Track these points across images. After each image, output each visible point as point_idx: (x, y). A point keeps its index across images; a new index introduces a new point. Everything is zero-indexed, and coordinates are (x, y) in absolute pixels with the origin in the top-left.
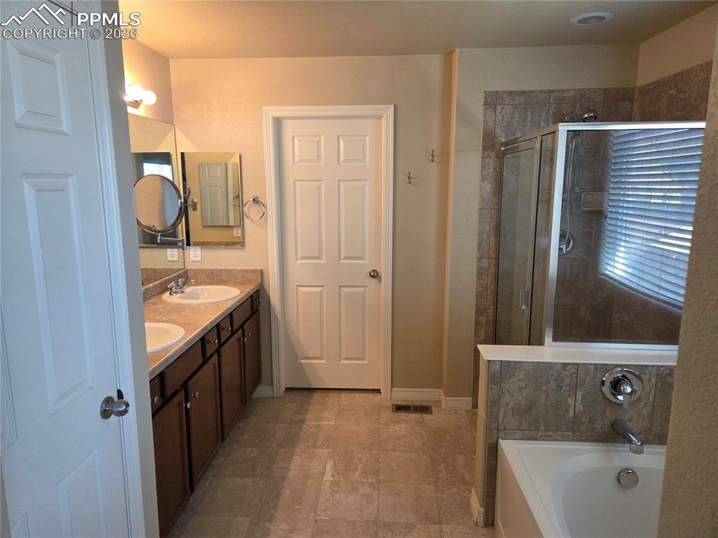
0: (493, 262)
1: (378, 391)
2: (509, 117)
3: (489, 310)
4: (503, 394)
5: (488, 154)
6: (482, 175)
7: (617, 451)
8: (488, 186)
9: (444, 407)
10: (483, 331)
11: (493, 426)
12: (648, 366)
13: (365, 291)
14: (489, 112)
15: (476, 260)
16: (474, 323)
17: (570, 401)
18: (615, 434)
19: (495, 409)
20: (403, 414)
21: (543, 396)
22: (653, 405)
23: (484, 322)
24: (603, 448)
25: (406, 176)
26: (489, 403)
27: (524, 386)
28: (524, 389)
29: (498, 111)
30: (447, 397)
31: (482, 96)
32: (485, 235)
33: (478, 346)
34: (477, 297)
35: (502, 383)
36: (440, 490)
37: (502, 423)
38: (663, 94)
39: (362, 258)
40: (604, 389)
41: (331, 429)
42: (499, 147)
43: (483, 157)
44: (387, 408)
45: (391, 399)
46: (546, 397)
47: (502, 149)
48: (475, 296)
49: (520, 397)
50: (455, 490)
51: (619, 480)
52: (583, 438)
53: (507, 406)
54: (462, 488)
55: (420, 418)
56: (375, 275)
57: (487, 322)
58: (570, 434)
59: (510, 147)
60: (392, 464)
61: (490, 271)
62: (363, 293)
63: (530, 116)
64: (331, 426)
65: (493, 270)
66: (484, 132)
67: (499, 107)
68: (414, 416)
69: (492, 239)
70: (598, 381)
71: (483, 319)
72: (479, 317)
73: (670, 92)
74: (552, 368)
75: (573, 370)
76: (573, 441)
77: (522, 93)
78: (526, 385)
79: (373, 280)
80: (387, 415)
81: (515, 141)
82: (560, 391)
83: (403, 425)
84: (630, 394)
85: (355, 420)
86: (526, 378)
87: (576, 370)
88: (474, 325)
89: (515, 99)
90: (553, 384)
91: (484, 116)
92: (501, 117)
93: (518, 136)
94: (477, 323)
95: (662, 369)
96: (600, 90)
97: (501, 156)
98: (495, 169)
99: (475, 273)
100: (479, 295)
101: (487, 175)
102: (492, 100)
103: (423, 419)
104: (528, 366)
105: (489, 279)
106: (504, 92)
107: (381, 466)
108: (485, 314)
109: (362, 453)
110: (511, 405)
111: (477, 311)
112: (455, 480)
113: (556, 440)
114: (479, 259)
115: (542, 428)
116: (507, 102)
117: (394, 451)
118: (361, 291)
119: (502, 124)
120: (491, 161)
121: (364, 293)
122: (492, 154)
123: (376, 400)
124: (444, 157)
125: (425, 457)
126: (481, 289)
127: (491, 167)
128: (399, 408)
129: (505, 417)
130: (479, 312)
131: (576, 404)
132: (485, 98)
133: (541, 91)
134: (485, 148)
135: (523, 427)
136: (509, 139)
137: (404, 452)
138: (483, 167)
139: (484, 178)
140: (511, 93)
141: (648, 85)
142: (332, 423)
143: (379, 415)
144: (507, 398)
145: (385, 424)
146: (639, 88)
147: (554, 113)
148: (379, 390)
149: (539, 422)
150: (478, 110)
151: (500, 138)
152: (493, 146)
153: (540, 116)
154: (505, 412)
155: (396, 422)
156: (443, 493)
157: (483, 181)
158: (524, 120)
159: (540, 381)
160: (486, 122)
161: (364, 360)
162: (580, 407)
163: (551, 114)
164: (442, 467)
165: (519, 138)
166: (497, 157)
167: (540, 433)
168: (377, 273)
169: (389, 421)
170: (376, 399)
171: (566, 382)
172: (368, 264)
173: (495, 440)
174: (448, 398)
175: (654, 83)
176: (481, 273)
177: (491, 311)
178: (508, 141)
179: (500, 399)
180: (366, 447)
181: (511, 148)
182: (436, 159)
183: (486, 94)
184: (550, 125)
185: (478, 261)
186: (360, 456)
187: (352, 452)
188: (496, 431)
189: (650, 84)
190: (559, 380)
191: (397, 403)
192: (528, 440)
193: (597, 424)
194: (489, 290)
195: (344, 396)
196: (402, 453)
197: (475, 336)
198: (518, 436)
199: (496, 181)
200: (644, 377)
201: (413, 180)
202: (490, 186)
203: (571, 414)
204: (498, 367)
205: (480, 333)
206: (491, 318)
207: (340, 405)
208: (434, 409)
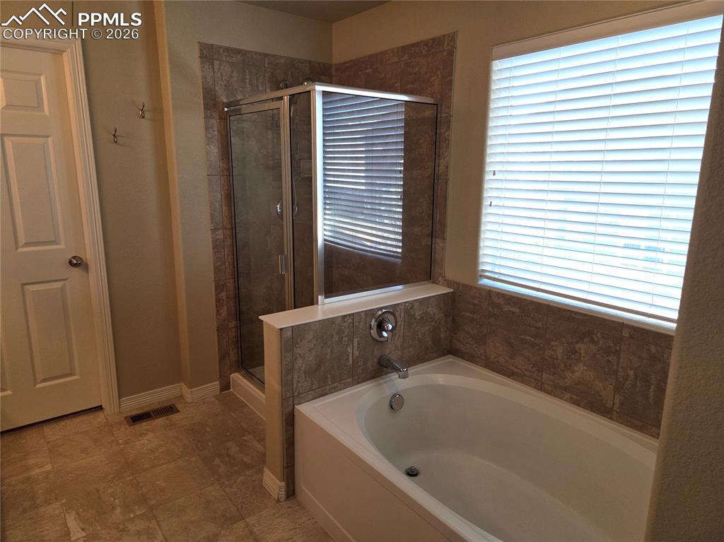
0: (228, 232)
1: (100, 408)
2: (228, 75)
3: (228, 284)
4: (296, 359)
5: (211, 114)
6: (206, 136)
7: (385, 382)
8: (215, 150)
9: (189, 400)
10: (225, 308)
11: (289, 394)
12: (398, 304)
13: (64, 284)
14: (207, 66)
15: (210, 232)
16: (214, 300)
17: (350, 350)
18: (382, 368)
19: (290, 377)
20: (144, 424)
21: (329, 350)
22: (403, 336)
23: (225, 298)
24: (375, 383)
25: (111, 133)
26: (284, 372)
27: (313, 346)
28: (313, 349)
29: (216, 67)
30: (191, 388)
31: (197, 47)
32: (217, 204)
33: (260, 317)
34: (215, 272)
35: (295, 349)
36: (226, 486)
37: (296, 388)
38: (360, 73)
39: (54, 242)
40: (372, 331)
41: (51, 476)
42: (221, 108)
43: (206, 117)
44: (120, 424)
45: (120, 412)
46: (331, 351)
47: (226, 109)
48: (213, 272)
49: (311, 359)
50: (241, 478)
51: (392, 407)
52: (360, 380)
53: (300, 370)
54: (247, 473)
55: (167, 421)
56: (77, 263)
57: (228, 297)
58: (351, 380)
59: (232, 108)
60: (158, 483)
61: (225, 243)
62: (61, 287)
63: (248, 77)
64: (49, 472)
65: (229, 242)
66: (203, 89)
67: (216, 63)
68: (160, 421)
69: (225, 208)
70: (368, 325)
71: (224, 295)
72: (219, 293)
73: (367, 71)
74: (334, 322)
75: (350, 320)
76: (353, 385)
77: (239, 51)
78: (315, 345)
79: (76, 271)
80: (124, 432)
81: (236, 103)
82: (342, 343)
83: (150, 435)
84: (392, 331)
85: (82, 452)
86: (314, 338)
87: (351, 320)
88: (215, 304)
89: (232, 57)
90: (336, 337)
91: (203, 71)
92: (219, 74)
93: (240, 98)
94: (218, 300)
95: (407, 304)
96: (306, 61)
97: (225, 118)
98: (219, 131)
99: (211, 245)
100: (217, 270)
101: (212, 138)
102: (209, 54)
103: (170, 420)
104: (316, 325)
105: (226, 252)
106: (220, 47)
107: (145, 490)
108: (225, 289)
109: (111, 487)
110: (303, 368)
111: (216, 288)
112: (236, 468)
113: (341, 389)
114: (214, 230)
115: (330, 383)
116: (224, 59)
117: (153, 467)
118: (60, 286)
119: (222, 83)
120: (214, 122)
121: (63, 289)
122: (216, 115)
123: (99, 420)
124: (156, 114)
125: (194, 459)
126: (219, 263)
127: (215, 129)
128: (136, 419)
129: (299, 382)
130: (219, 288)
131: (353, 351)
132: (201, 50)
133: (256, 53)
134: (206, 107)
135: (314, 387)
136: (232, 100)
137: (166, 463)
138: (207, 128)
139: (209, 140)
140: (227, 49)
141: (345, 63)
142: (48, 467)
143: (113, 435)
144: (300, 362)
145: (127, 442)
146: (335, 65)
147: (270, 78)
148: (101, 406)
149: (327, 378)
150: (194, 63)
151: (222, 98)
152: (215, 106)
153: (257, 79)
154: (298, 377)
155: (140, 435)
156: (231, 487)
157: (208, 144)
158: (243, 81)
159: (325, 337)
160: (204, 78)
161: (75, 375)
162: (357, 353)
163: (267, 78)
164: (217, 461)
165: (241, 100)
166: (220, 118)
167: (328, 388)
168: (80, 258)
169: (129, 437)
170: (100, 418)
171: (346, 333)
172: (64, 248)
173: (291, 407)
174: (193, 390)
175: (351, 61)
176: (216, 246)
177: (230, 284)
178: (231, 102)
179: (293, 366)
180: (114, 478)
181: (233, 110)
182: (147, 115)
183: (201, 45)
184: (268, 91)
185: (212, 233)
186: (110, 491)
187: (98, 491)
188: (292, 399)
189: (347, 62)
190: (340, 332)
191: (129, 414)
192: (319, 397)
193: (369, 365)
194: (227, 264)
195: (48, 430)
196: (165, 466)
197: (217, 314)
198: (310, 397)
199: (222, 144)
200: (397, 314)
201: (119, 140)
202: (217, 150)
203: (351, 362)
204: (290, 333)
205: (222, 311)
206: (232, 293)
207: (48, 442)
208: (179, 406)
